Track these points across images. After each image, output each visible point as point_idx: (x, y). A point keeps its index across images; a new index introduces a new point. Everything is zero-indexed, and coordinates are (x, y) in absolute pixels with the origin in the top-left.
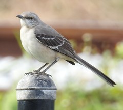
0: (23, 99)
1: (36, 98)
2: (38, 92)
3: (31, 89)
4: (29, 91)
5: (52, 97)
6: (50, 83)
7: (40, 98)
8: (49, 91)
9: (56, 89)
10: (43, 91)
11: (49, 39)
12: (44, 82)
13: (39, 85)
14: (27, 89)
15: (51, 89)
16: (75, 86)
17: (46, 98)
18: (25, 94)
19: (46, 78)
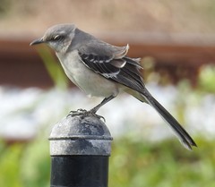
0: (59, 154)
1: (80, 153)
2: (82, 143)
3: (72, 139)
4: (70, 142)
5: (104, 151)
6: (101, 129)
7: (86, 153)
8: (100, 141)
9: (111, 139)
10: (91, 141)
11: (101, 62)
12: (92, 128)
13: (84, 132)
14: (66, 139)
15: (103, 139)
16: (134, 135)
17: (95, 153)
18: (63, 147)
19: (95, 121)
